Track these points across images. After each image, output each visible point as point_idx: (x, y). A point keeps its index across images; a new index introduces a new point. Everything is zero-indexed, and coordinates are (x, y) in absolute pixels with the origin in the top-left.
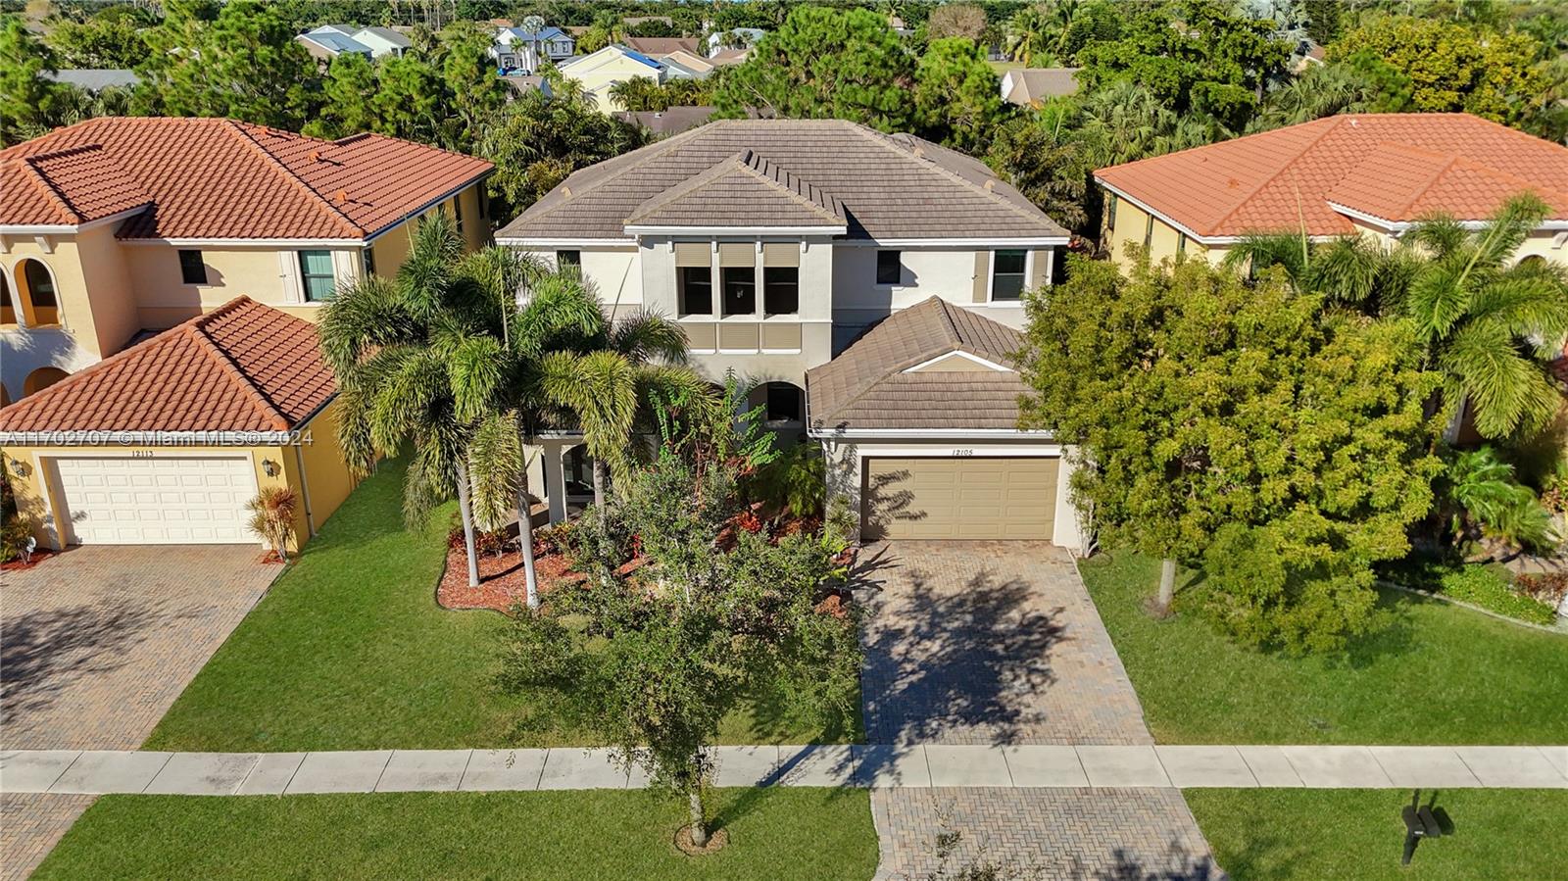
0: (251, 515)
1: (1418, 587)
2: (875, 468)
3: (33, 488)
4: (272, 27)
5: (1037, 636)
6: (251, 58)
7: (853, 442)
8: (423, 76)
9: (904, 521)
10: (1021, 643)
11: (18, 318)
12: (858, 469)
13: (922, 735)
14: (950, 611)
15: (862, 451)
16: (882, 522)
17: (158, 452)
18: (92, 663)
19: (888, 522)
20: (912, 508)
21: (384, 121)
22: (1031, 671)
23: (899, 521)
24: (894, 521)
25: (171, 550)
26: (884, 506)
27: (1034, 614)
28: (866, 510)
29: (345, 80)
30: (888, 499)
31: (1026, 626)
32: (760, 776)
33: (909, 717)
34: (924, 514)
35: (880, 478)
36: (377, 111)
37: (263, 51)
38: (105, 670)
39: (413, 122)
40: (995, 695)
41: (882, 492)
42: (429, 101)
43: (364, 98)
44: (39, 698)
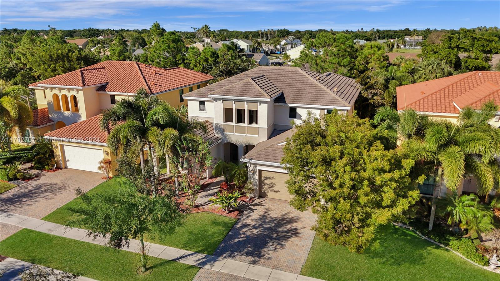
0: (99, 165)
1: (441, 244)
2: (264, 174)
3: (58, 152)
4: (176, 39)
5: (290, 234)
6: (169, 47)
7: (256, 165)
8: (212, 52)
9: (272, 192)
10: (283, 235)
11: (70, 109)
12: (257, 174)
13: (230, 256)
14: (270, 222)
15: (259, 168)
16: (266, 192)
17: (84, 146)
18: (47, 197)
19: (268, 192)
20: (275, 188)
21: (200, 64)
22: (279, 244)
23: (271, 192)
24: (269, 192)
25: (85, 172)
26: (266, 186)
27: (295, 227)
28: (261, 187)
29: (191, 53)
30: (268, 184)
31: (290, 230)
32: (174, 258)
33: (230, 250)
34: (279, 191)
35: (265, 178)
36: (198, 62)
37: (172, 45)
38: (49, 199)
39: (207, 65)
40: (262, 249)
41: (266, 182)
42: (213, 59)
43: (195, 59)
44: (31, 203)
